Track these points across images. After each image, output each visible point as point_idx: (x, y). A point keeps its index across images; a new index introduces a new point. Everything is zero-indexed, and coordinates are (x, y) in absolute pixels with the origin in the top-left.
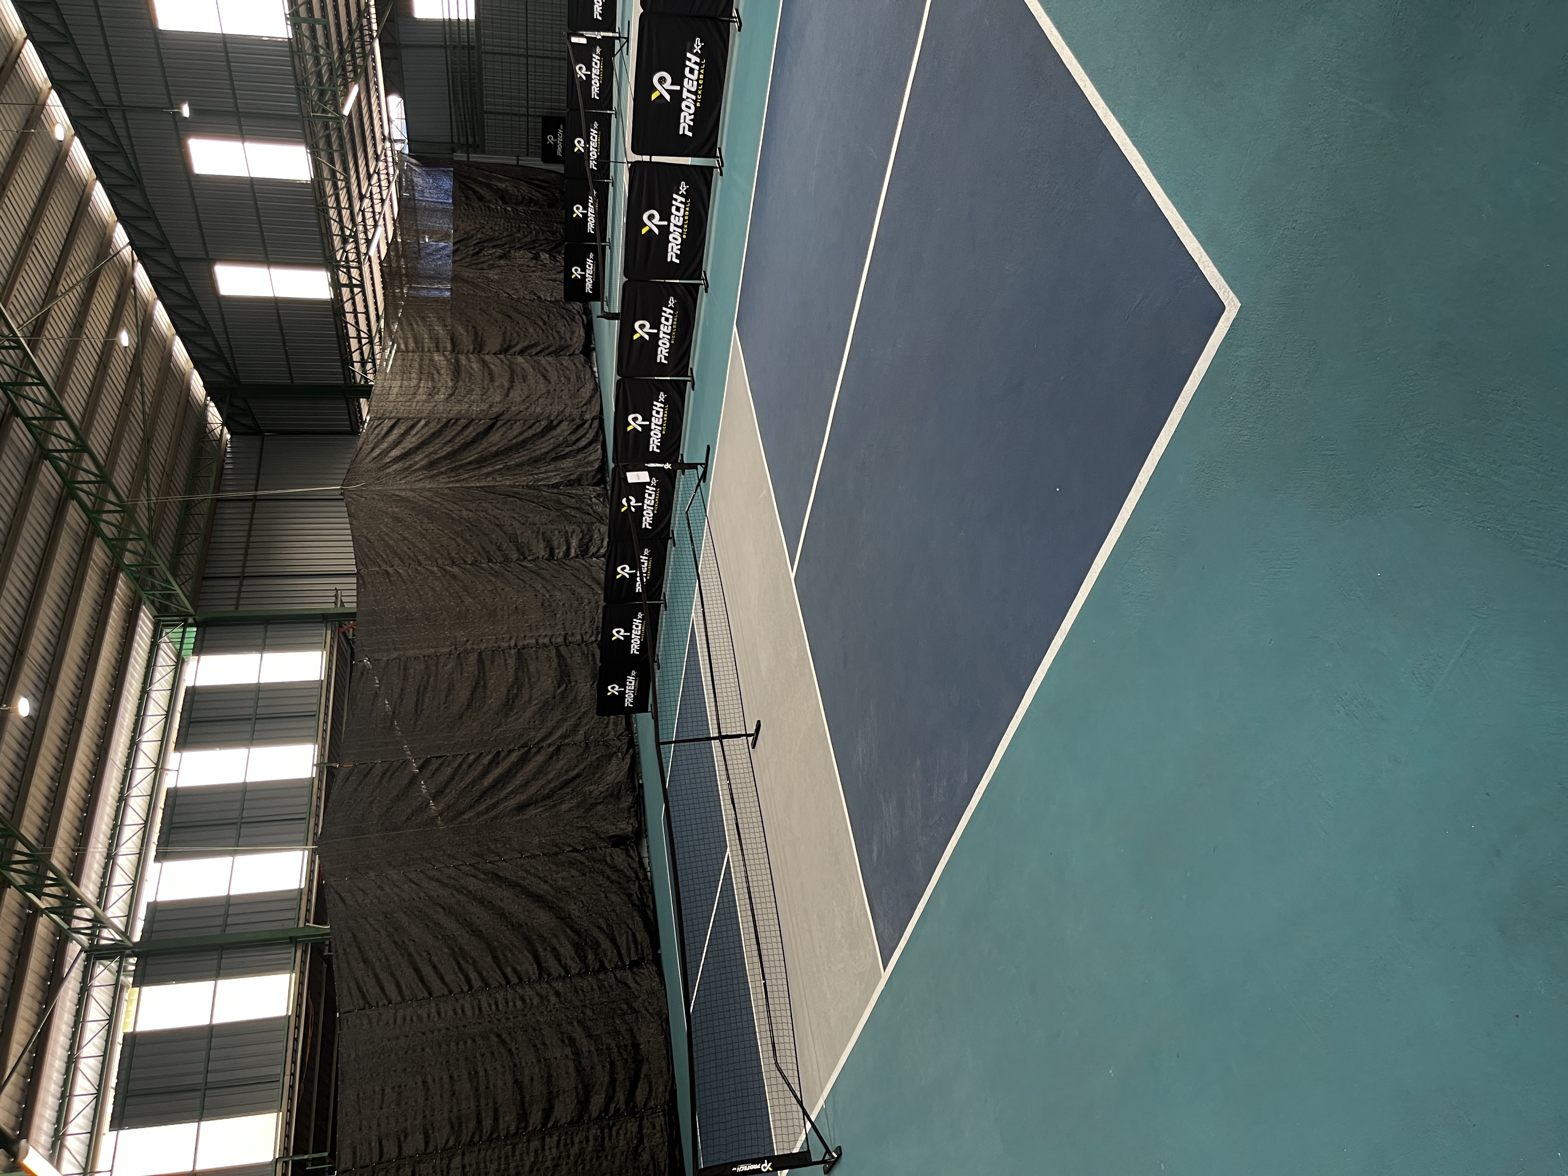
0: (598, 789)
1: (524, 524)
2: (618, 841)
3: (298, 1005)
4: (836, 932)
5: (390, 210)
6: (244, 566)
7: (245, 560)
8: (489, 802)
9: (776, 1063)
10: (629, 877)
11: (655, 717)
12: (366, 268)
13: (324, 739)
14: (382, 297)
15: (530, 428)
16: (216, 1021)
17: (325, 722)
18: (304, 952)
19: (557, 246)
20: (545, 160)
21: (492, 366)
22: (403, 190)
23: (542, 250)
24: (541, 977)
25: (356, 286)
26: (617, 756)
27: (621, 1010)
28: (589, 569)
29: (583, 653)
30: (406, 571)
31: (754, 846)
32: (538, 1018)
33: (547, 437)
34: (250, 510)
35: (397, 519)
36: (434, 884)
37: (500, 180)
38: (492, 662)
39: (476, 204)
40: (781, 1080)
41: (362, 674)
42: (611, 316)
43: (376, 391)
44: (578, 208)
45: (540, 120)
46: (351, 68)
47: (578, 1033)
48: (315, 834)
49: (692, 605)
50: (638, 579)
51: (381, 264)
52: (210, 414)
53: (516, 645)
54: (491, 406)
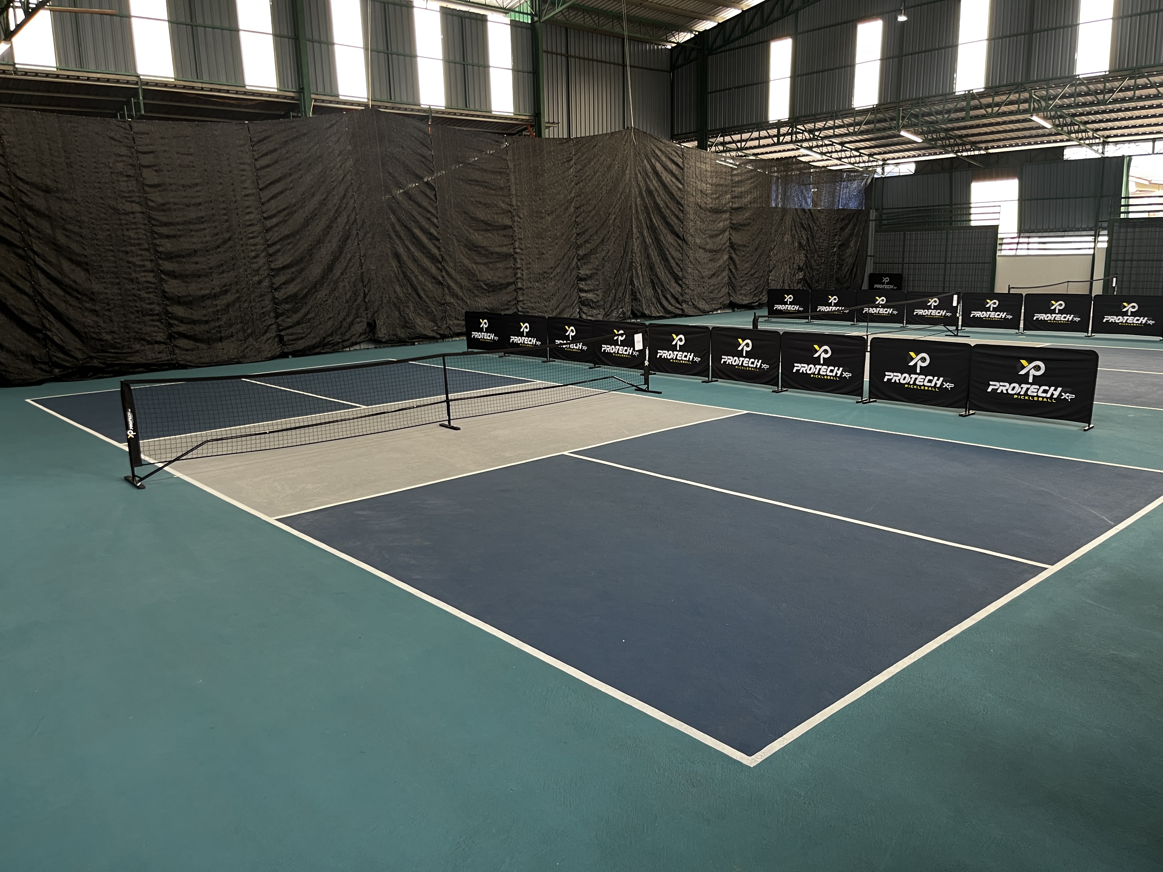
0: (410, 312)
1: (603, 259)
2: (372, 326)
3: (254, 94)
4: (304, 485)
5: (833, 164)
6: (575, 57)
7: (580, 58)
8: (402, 234)
9: (208, 441)
10: (345, 334)
11: (464, 354)
12: (791, 146)
13: (449, 113)
14: (771, 157)
15: (677, 264)
16: (242, 34)
17: (461, 115)
18: (293, 98)
19: (809, 284)
20: (871, 276)
21: (721, 237)
22: (848, 174)
23: (805, 273)
24: (272, 270)
25: (778, 140)
26: (435, 326)
27: (248, 328)
28: (570, 306)
29: (509, 302)
30: (572, 173)
31: (368, 425)
32: (242, 268)
33: (669, 276)
34: (616, 61)
35: (609, 168)
36: (343, 193)
37: (856, 242)
38: (504, 236)
39: (838, 226)
40: (195, 444)
41: (497, 141)
42: (755, 323)
43: (703, 153)
44: (835, 299)
45: (900, 272)
46: (935, 136)
47: (230, 298)
48: (380, 107)
49: (545, 380)
50: (565, 342)
51: (795, 157)
52: (686, 34)
53: (517, 253)
54: (692, 236)
